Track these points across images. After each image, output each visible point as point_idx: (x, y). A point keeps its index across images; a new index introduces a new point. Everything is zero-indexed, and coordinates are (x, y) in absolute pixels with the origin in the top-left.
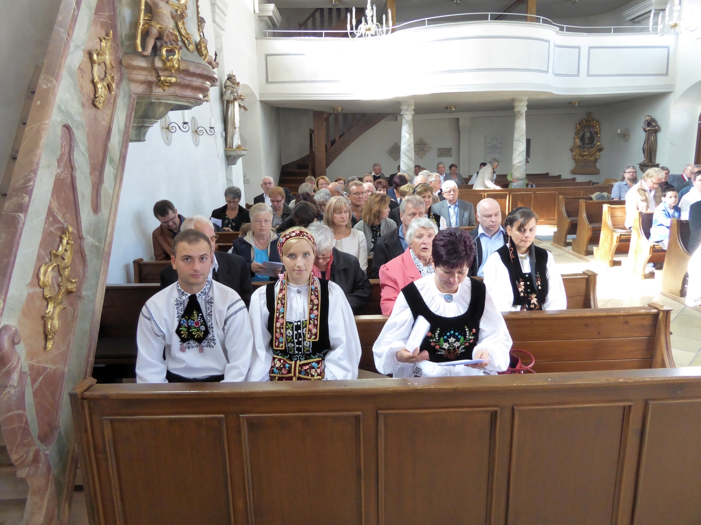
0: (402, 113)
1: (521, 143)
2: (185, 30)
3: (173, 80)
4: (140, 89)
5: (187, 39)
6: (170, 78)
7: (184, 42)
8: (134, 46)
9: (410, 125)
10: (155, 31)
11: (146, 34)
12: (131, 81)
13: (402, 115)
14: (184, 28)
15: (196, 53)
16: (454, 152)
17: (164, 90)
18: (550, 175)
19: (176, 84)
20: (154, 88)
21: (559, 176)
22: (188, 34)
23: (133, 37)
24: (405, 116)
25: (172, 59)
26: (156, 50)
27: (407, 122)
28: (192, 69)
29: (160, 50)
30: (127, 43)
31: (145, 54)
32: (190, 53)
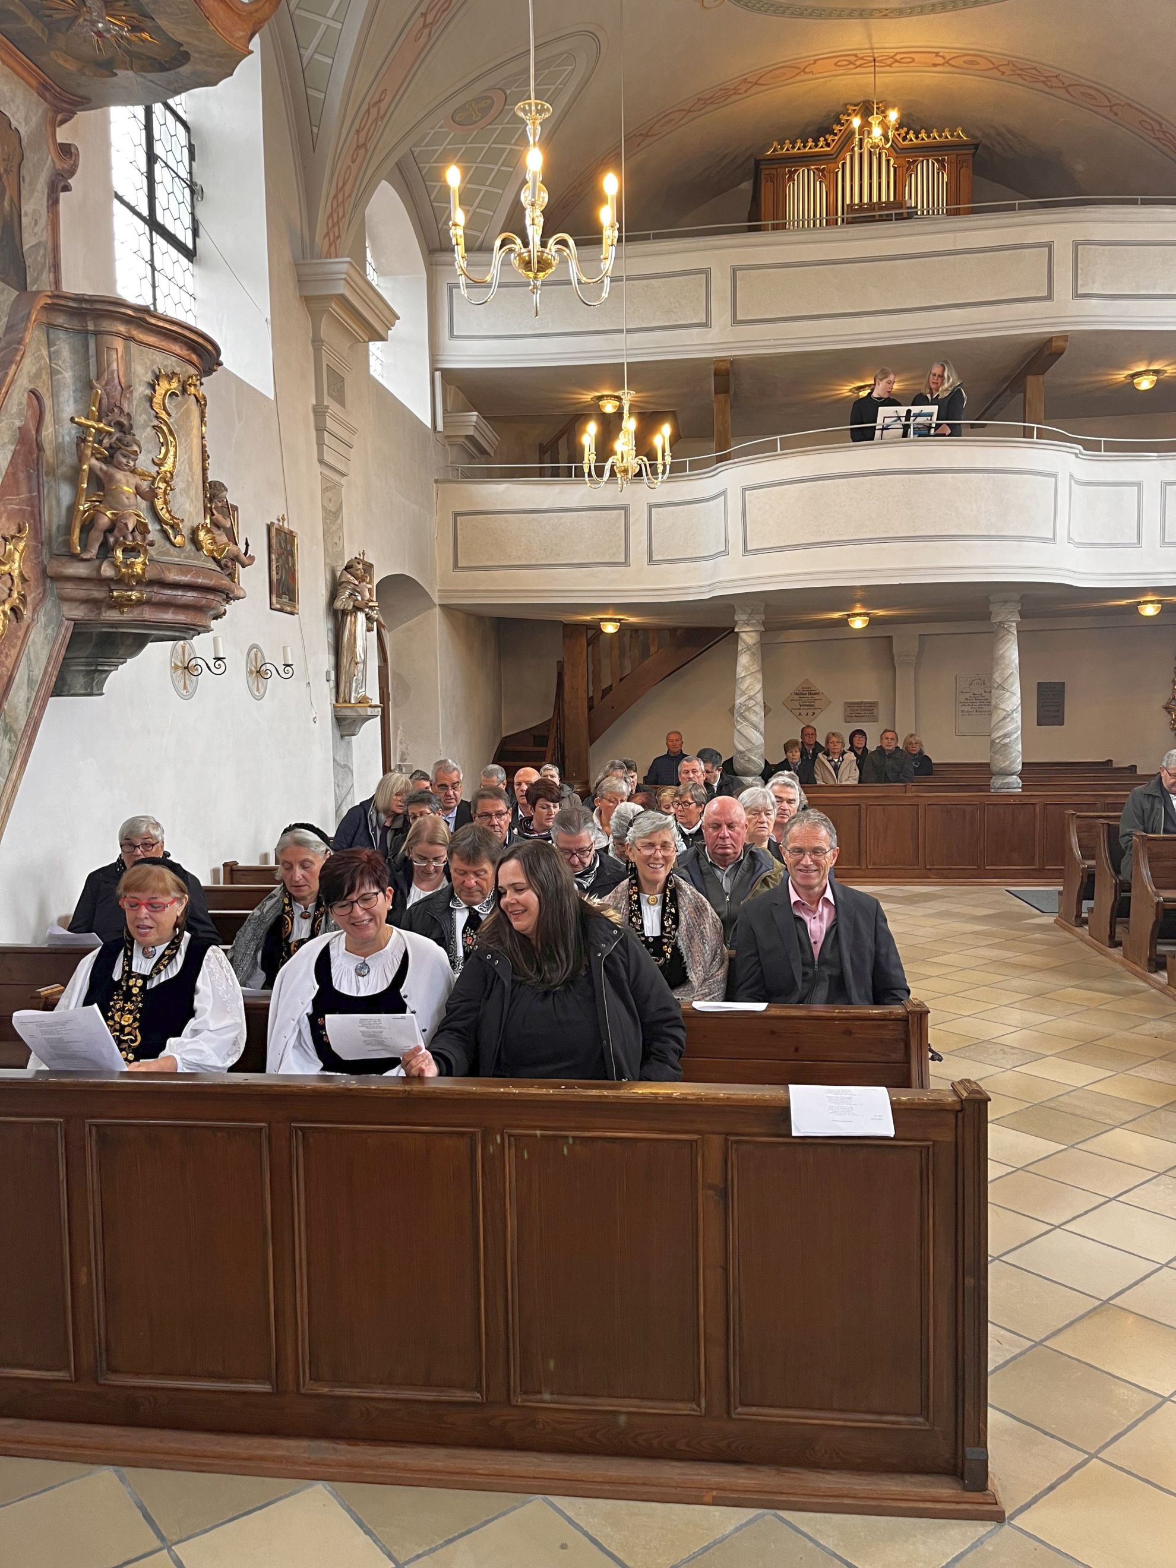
0: (736, 630)
1: (1008, 693)
2: (169, 512)
3: (134, 595)
4: (78, 612)
5: (172, 527)
6: (130, 593)
7: (164, 532)
8: (68, 543)
9: (753, 654)
10: (105, 520)
11: (88, 527)
12: (64, 599)
13: (737, 633)
14: (167, 508)
15: (189, 547)
16: (882, 712)
17: (122, 613)
18: (1115, 765)
19: (140, 603)
20: (103, 609)
21: (1133, 768)
22: (173, 518)
23: (68, 530)
24: (742, 635)
25: (132, 563)
26: (106, 551)
27: (748, 648)
28: (173, 576)
29: (113, 550)
30: (60, 539)
31: (85, 557)
32: (177, 549)
